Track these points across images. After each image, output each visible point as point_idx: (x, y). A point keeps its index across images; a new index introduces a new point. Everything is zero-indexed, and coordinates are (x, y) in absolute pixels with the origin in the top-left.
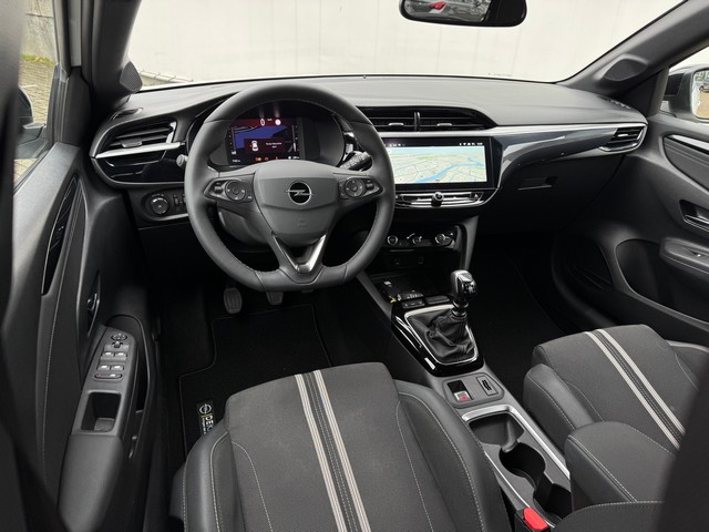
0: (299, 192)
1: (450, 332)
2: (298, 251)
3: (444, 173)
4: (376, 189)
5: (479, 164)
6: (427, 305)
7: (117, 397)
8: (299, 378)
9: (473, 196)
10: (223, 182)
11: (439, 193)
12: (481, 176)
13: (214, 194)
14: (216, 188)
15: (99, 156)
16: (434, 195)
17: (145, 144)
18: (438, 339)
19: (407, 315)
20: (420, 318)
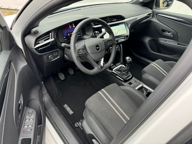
0: (97, 48)
2: (98, 62)
3: (117, 33)
4: (112, 43)
5: (124, 29)
6: (116, 66)
11: (118, 38)
13: (79, 53)
14: (79, 51)
17: (45, 40)
18: (124, 74)
19: (114, 70)
20: (116, 70)
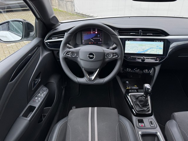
0: (91, 56)
1: (142, 103)
3: (147, 50)
4: (117, 56)
5: (160, 48)
6: (138, 92)
7: (35, 107)
8: (90, 108)
9: (157, 59)
10: (70, 52)
11: (144, 57)
12: (161, 52)
13: (67, 55)
14: (68, 53)
15: (46, 41)
16: (142, 57)
17: (58, 38)
18: (138, 104)
19: (129, 94)
20: (134, 96)
